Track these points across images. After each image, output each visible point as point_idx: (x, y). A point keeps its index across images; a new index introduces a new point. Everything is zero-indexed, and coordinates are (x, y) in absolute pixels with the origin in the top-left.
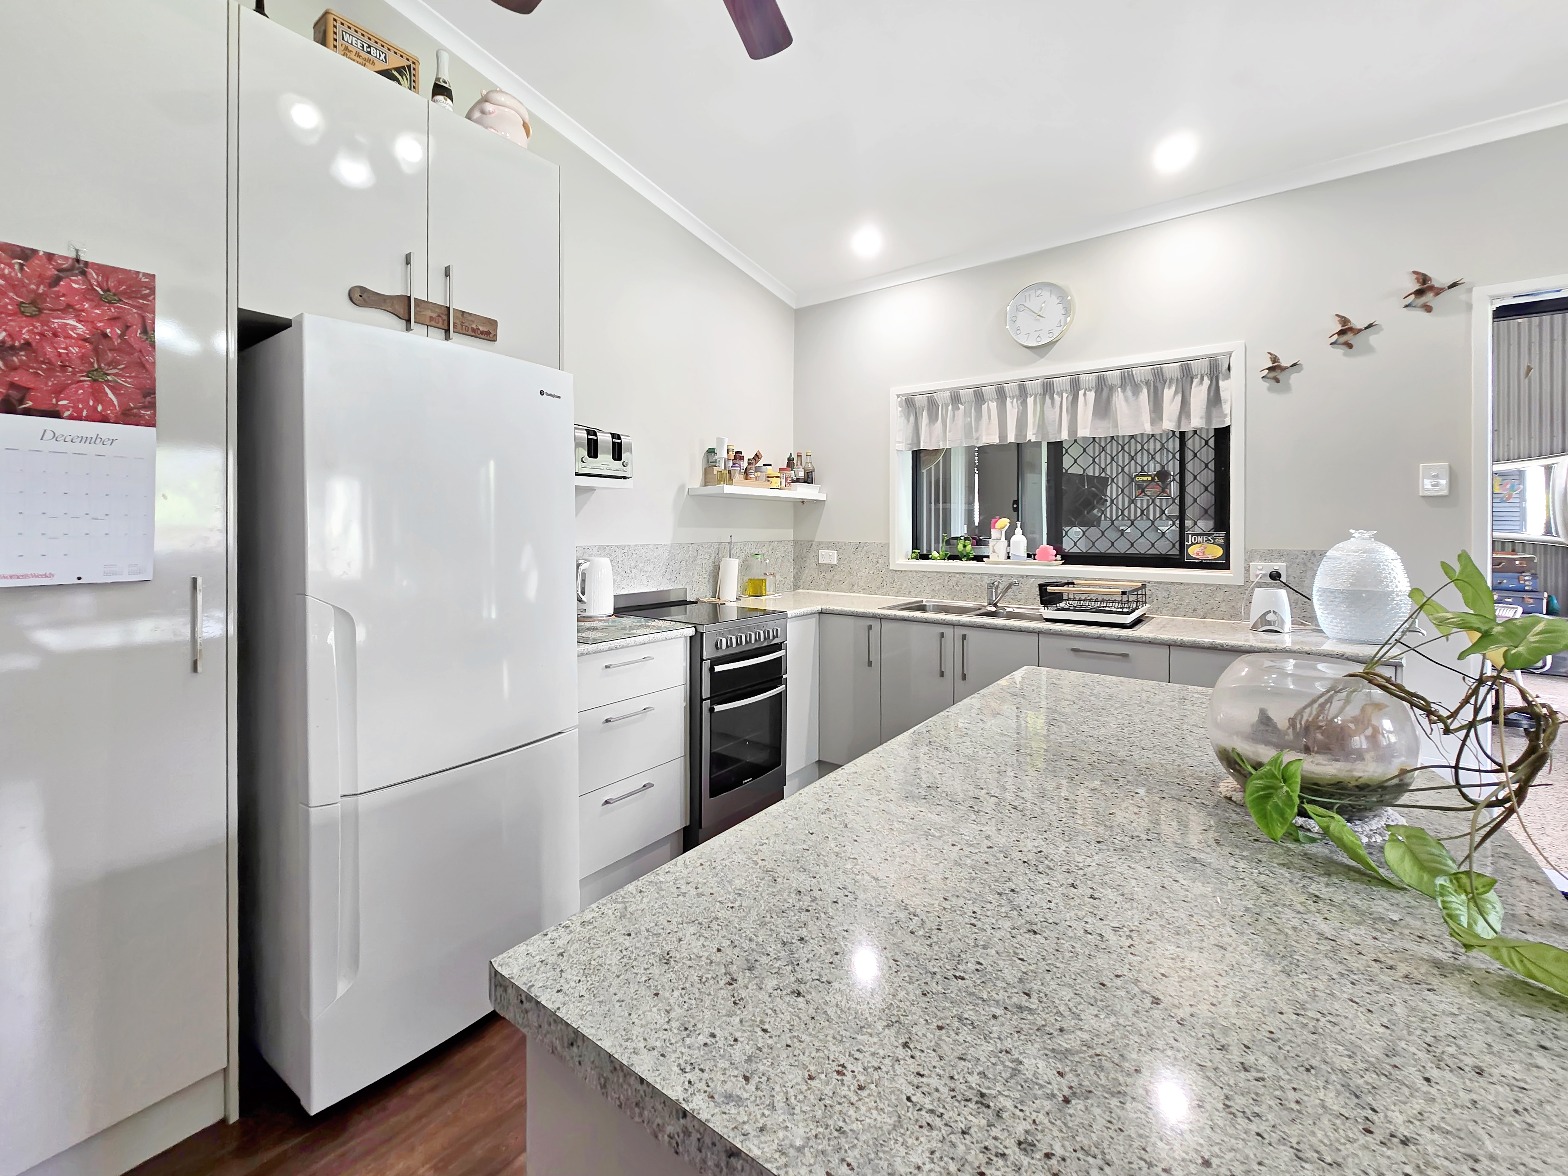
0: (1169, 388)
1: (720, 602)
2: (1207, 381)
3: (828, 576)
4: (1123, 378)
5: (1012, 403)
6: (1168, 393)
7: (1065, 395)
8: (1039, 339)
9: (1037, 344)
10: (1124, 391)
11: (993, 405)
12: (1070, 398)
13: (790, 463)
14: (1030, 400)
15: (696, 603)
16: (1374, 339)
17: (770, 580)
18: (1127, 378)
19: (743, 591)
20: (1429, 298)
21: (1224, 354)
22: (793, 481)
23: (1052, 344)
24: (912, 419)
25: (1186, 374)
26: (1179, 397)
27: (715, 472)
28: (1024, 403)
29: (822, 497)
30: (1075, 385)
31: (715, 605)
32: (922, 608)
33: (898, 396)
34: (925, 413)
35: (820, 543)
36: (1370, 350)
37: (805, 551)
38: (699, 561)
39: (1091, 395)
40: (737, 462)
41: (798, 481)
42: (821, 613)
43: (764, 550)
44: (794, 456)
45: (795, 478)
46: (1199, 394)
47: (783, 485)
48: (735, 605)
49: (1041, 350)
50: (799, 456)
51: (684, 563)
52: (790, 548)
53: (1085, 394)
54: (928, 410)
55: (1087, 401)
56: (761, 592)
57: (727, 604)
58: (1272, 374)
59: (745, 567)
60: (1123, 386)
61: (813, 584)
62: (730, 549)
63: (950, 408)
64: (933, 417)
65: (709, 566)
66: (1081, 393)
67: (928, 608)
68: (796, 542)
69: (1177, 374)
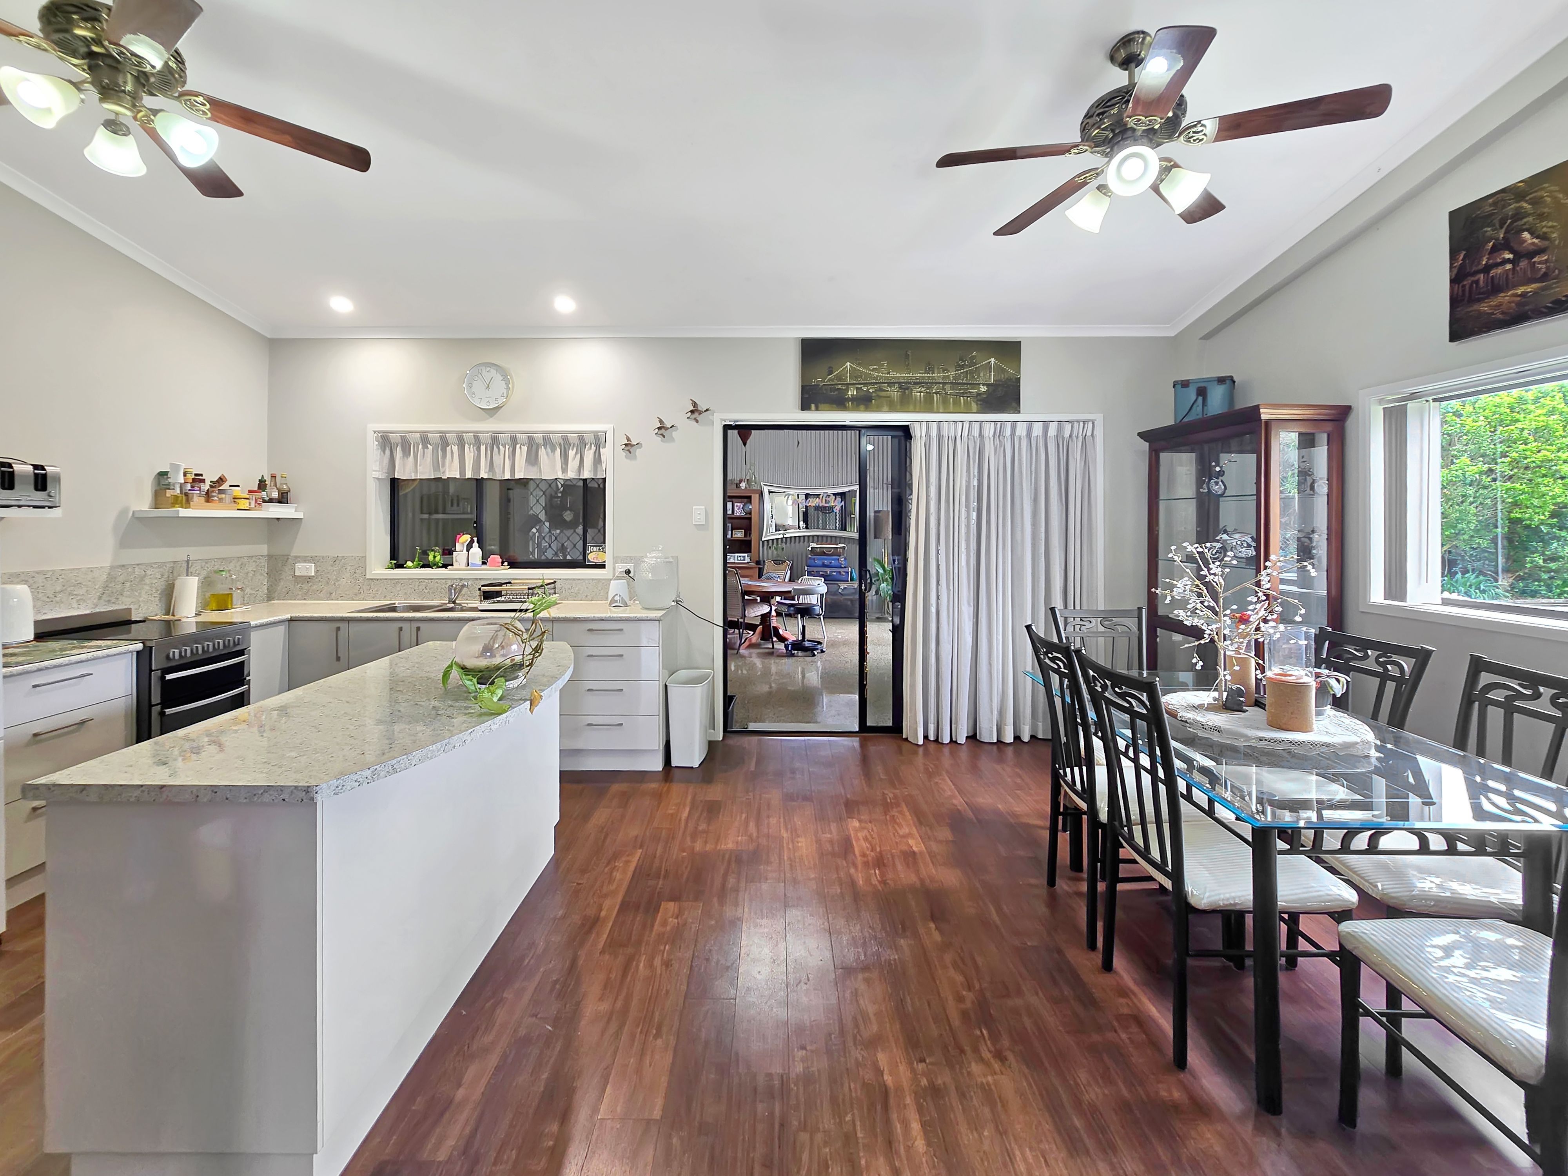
0: (573, 450)
1: (175, 618)
2: (593, 448)
3: (306, 587)
4: (544, 438)
5: (470, 448)
6: (572, 453)
7: (507, 447)
8: (488, 404)
9: (487, 407)
10: (545, 448)
11: (455, 448)
12: (511, 449)
13: (262, 485)
14: (483, 448)
15: (144, 621)
16: (675, 434)
17: (237, 594)
18: (547, 441)
19: (204, 605)
20: (696, 415)
21: (602, 432)
22: (264, 501)
23: (498, 408)
24: (388, 452)
25: (582, 443)
26: (578, 456)
27: (168, 495)
28: (479, 449)
29: (300, 515)
30: (514, 441)
31: (168, 623)
32: (393, 609)
33: (375, 432)
34: (399, 449)
35: (296, 557)
36: (673, 440)
37: (280, 565)
38: (147, 581)
39: (525, 449)
40: (197, 484)
41: (271, 501)
42: (291, 620)
43: (231, 566)
44: (267, 478)
45: (267, 499)
46: (589, 455)
47: (253, 505)
48: (194, 620)
49: (492, 412)
50: (273, 477)
51: (128, 584)
52: (264, 562)
53: (520, 447)
54: (402, 446)
55: (522, 452)
56: (227, 606)
57: (184, 620)
58: (627, 448)
59: (206, 583)
60: (545, 446)
61: (288, 595)
62: (188, 568)
63: (420, 446)
64: (406, 452)
65: (161, 584)
66: (518, 446)
67: (398, 609)
68: (270, 557)
69: (577, 441)
